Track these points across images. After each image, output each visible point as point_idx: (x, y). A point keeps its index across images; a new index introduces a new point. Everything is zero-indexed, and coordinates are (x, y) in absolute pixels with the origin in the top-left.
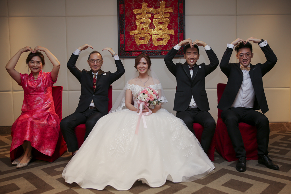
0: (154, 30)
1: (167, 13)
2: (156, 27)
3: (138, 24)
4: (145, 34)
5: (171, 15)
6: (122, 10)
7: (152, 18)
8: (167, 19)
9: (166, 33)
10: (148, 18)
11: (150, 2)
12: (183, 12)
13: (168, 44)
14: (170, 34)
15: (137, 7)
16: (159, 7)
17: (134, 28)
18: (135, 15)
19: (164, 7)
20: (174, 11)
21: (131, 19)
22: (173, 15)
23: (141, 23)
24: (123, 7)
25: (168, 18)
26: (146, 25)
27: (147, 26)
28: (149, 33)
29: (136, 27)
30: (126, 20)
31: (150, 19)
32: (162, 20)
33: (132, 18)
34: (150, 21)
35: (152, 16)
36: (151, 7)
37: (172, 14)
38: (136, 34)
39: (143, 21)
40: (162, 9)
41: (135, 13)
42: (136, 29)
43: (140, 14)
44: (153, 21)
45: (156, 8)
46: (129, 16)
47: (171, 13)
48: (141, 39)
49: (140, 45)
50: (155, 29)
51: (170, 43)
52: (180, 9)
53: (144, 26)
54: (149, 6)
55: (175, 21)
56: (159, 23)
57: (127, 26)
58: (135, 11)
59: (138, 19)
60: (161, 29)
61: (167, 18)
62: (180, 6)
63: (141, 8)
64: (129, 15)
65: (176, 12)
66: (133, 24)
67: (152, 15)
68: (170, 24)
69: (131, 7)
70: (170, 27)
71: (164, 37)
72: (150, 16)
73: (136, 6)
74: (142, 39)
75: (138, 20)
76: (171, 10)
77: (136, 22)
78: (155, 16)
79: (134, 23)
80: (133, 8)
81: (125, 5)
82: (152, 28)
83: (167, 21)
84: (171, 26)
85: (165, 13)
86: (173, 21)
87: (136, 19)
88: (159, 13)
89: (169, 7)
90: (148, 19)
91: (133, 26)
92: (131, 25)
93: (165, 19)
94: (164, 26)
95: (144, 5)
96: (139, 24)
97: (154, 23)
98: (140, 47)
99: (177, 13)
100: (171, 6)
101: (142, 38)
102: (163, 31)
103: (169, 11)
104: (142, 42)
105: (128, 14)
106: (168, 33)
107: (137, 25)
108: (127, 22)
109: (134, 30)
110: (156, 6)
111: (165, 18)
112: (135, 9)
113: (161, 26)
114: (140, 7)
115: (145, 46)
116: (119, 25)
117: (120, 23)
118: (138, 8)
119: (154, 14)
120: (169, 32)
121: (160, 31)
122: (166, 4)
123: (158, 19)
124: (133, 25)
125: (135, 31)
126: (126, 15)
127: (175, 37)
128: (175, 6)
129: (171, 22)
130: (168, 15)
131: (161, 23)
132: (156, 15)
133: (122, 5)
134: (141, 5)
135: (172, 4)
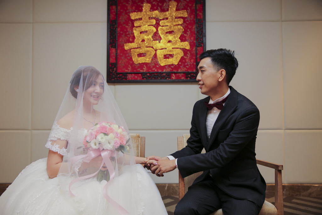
0: (159, 42)
1: (179, 18)
2: (162, 38)
3: (136, 33)
4: (148, 49)
5: (184, 22)
6: (114, 14)
7: (157, 25)
8: (179, 27)
9: (176, 46)
10: (152, 25)
11: (154, 3)
12: (202, 17)
13: (180, 63)
14: (183, 48)
15: (136, 9)
16: (168, 10)
17: (131, 40)
18: (133, 21)
19: (175, 9)
20: (190, 15)
21: (127, 27)
22: (187, 21)
23: (141, 33)
24: (115, 10)
25: (181, 25)
26: (148, 35)
27: (150, 37)
28: (152, 47)
29: (134, 38)
30: (119, 29)
31: (154, 26)
32: (172, 28)
33: (127, 25)
34: (155, 30)
35: (158, 22)
36: (155, 10)
37: (186, 20)
38: (134, 48)
39: (143, 30)
40: (172, 12)
41: (133, 18)
42: (133, 42)
43: (141, 19)
44: (159, 30)
45: (163, 10)
46: (124, 23)
47: (186, 18)
48: (140, 55)
49: (139, 63)
50: (161, 41)
51: (184, 61)
52: (198, 12)
53: (146, 37)
54: (153, 9)
55: (190, 29)
56: (167, 33)
57: (120, 36)
58: (133, 16)
59: (137, 27)
60: (170, 41)
61: (178, 25)
62: (197, 8)
63: (141, 11)
64: (124, 21)
65: (192, 16)
66: (129, 34)
67: (158, 20)
68: (183, 33)
69: (127, 9)
70: (184, 39)
71: (174, 53)
72: (154, 22)
73: (134, 8)
74: (142, 55)
75: (137, 29)
76: (185, 15)
77: (134, 31)
78: (161, 23)
79: (130, 33)
80: (130, 11)
81: (119, 7)
82: (157, 40)
83: (179, 29)
84: (185, 37)
85: (176, 18)
86: (188, 30)
87: (134, 26)
88: (167, 19)
89: (183, 9)
90: (152, 27)
91: (129, 37)
92: (126, 35)
93: (176, 27)
94: (175, 37)
95: (146, 7)
96: (138, 34)
97: (160, 32)
98: (139, 67)
99: (194, 18)
100: (185, 8)
101: (142, 54)
102: (173, 44)
103: (182, 15)
104: (141, 60)
105: (122, 19)
106: (180, 47)
107: (135, 35)
108: (121, 31)
109: (131, 42)
110: (163, 8)
111: (177, 25)
112: (132, 12)
113: (170, 37)
114: (139, 9)
115: (147, 66)
116: (109, 36)
117: (110, 32)
118: (137, 11)
119: (161, 20)
120: (182, 46)
121: (169, 44)
122: (177, 6)
123: (166, 27)
124: (129, 36)
125: (133, 44)
126: (119, 22)
127: (190, 53)
128: (190, 8)
129: (185, 32)
130: (181, 22)
131: (170, 32)
132: (162, 21)
133: (114, 7)
134: (142, 7)
135: (186, 5)
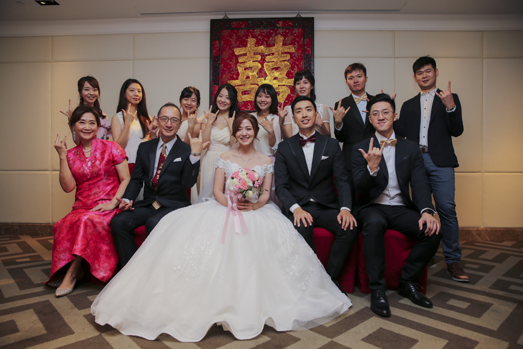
0: (265, 79)
1: (286, 53)
2: (268, 74)
3: (240, 70)
4: (252, 86)
5: (291, 57)
6: (218, 49)
7: (262, 61)
8: (286, 62)
9: (283, 83)
10: (257, 61)
11: (259, 37)
12: (310, 52)
13: (287, 101)
14: (289, 86)
15: (240, 44)
16: (274, 45)
17: (235, 76)
18: (237, 57)
19: (281, 44)
20: (297, 50)
21: (230, 63)
22: (295, 56)
23: (245, 69)
24: (219, 46)
25: (288, 61)
26: (253, 72)
27: (255, 73)
28: (257, 84)
29: (238, 74)
30: (223, 65)
31: (259, 62)
32: (279, 63)
33: (231, 61)
34: (260, 66)
35: (263, 58)
36: (261, 45)
37: (293, 55)
38: (238, 86)
39: (248, 66)
40: (279, 47)
41: (237, 53)
42: (237, 78)
43: (245, 55)
44: (264, 65)
45: (269, 45)
46: (228, 59)
47: (293, 53)
48: (245, 93)
49: (244, 102)
50: (267, 78)
51: (291, 99)
52: (306, 47)
53: (250, 74)
54: (258, 43)
55: (298, 66)
56: (273, 69)
57: (223, 73)
58: (237, 51)
59: (241, 63)
60: (275, 78)
61: (285, 61)
62: (305, 43)
63: (246, 46)
64: (227, 57)
65: (300, 52)
66: (233, 71)
67: (263, 57)
68: (290, 70)
69: (231, 45)
70: (291, 75)
71: (281, 90)
72: (259, 58)
73: (238, 43)
74: (247, 93)
75: (241, 65)
76: (292, 50)
77: (238, 68)
78: (267, 58)
79: (234, 69)
80: (234, 46)
81: (222, 42)
82: (262, 77)
83: (286, 66)
84: (292, 74)
85: (282, 53)
86: (296, 66)
87: (238, 62)
88: (273, 54)
89: (290, 44)
90: (256, 62)
91: (233, 74)
92: (230, 72)
93: (283, 63)
94: (281, 74)
95: (251, 41)
96: (242, 70)
97: (265, 68)
98: (243, 106)
99: (302, 53)
100: (292, 43)
101: (247, 91)
102: (279, 81)
103: (289, 51)
104: (246, 98)
105: (226, 55)
106: (286, 84)
107: (239, 71)
108: (224, 67)
109: (235, 79)
110: (268, 43)
111: (283, 61)
112: (236, 47)
113: (276, 74)
114: (244, 44)
115: (251, 104)
116: (212, 72)
117: (213, 68)
118: (241, 46)
119: (267, 55)
120: (289, 83)
121: (275, 81)
122: (284, 41)
123: (272, 63)
124: (233, 72)
125: (237, 81)
126: (222, 57)
128: (298, 43)
129: (292, 68)
130: (288, 57)
131: (277, 69)
132: (268, 57)
133: (217, 42)
134: (246, 42)
135: (293, 39)
